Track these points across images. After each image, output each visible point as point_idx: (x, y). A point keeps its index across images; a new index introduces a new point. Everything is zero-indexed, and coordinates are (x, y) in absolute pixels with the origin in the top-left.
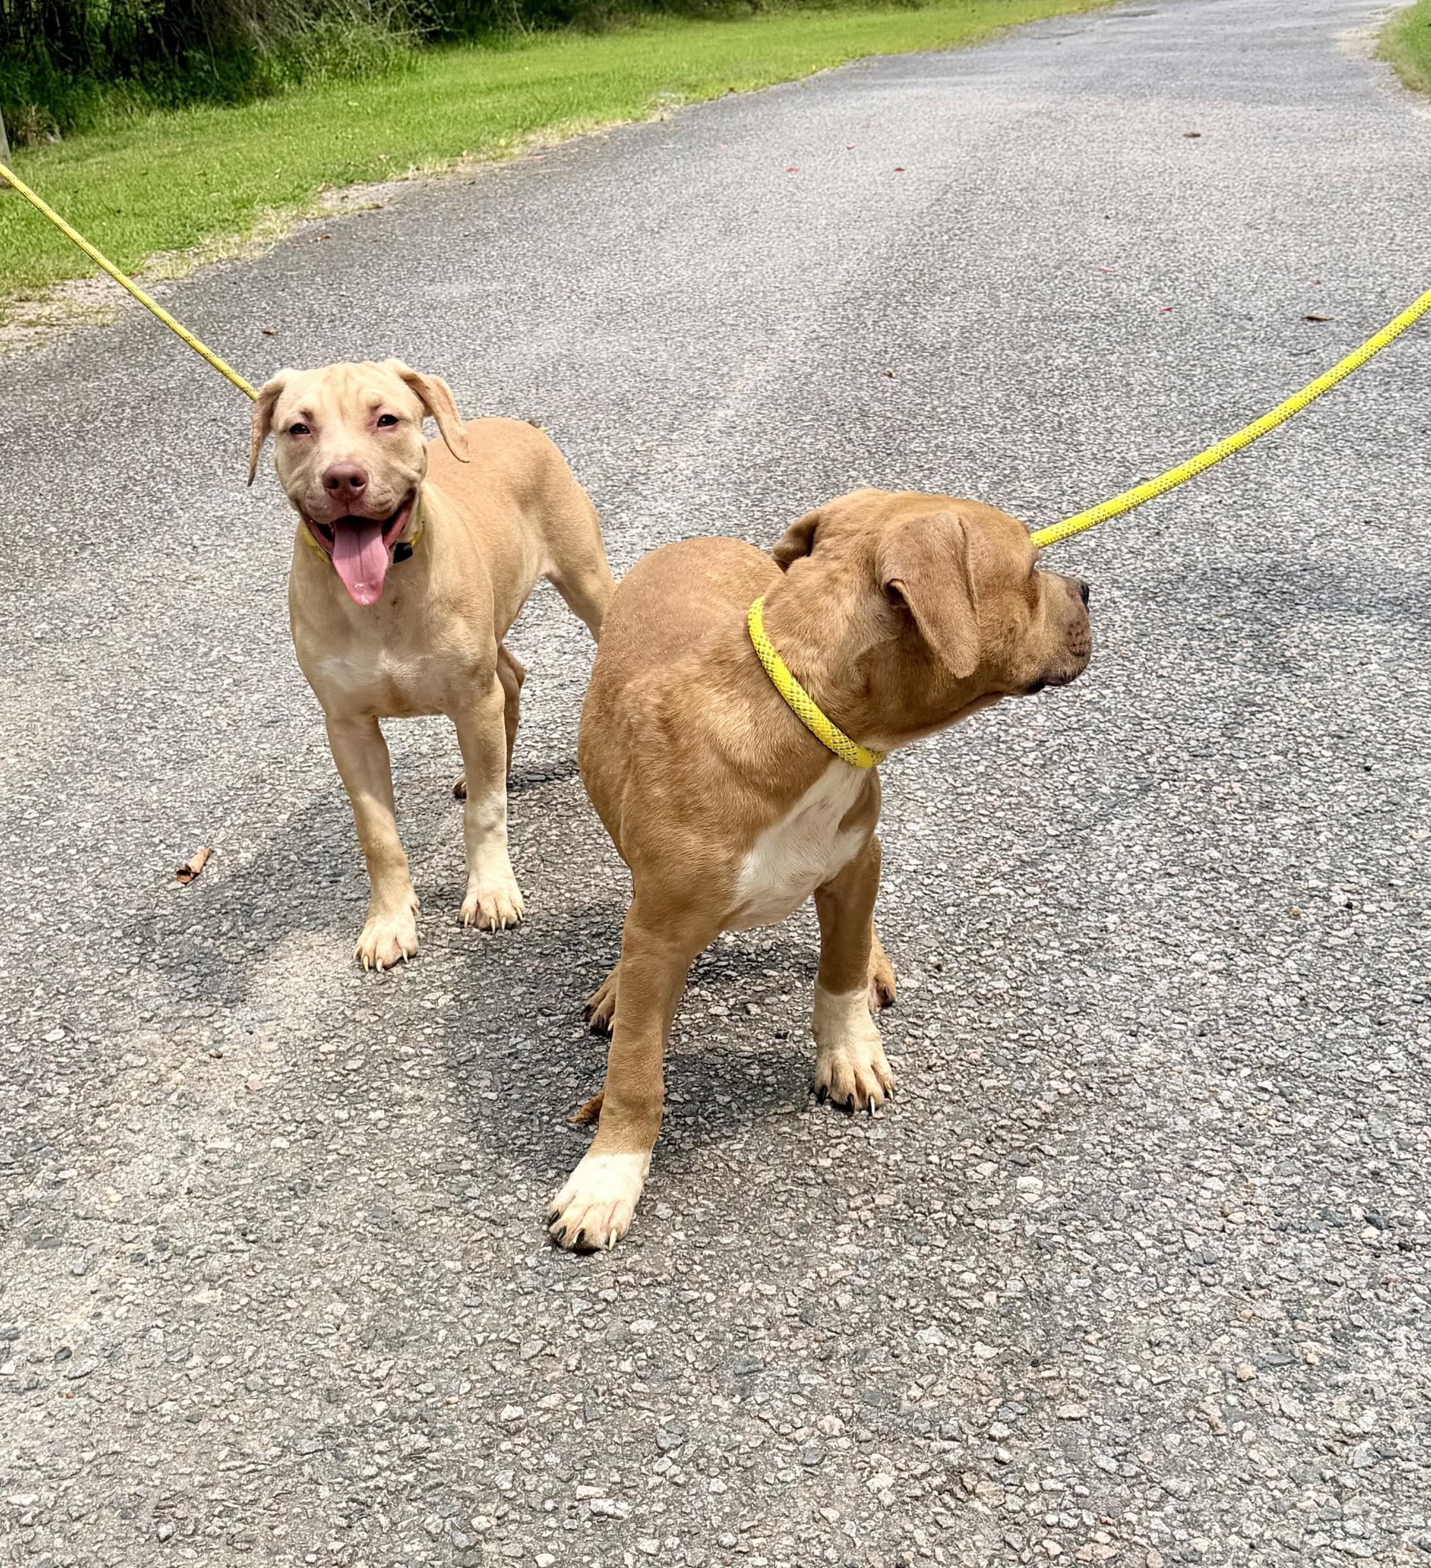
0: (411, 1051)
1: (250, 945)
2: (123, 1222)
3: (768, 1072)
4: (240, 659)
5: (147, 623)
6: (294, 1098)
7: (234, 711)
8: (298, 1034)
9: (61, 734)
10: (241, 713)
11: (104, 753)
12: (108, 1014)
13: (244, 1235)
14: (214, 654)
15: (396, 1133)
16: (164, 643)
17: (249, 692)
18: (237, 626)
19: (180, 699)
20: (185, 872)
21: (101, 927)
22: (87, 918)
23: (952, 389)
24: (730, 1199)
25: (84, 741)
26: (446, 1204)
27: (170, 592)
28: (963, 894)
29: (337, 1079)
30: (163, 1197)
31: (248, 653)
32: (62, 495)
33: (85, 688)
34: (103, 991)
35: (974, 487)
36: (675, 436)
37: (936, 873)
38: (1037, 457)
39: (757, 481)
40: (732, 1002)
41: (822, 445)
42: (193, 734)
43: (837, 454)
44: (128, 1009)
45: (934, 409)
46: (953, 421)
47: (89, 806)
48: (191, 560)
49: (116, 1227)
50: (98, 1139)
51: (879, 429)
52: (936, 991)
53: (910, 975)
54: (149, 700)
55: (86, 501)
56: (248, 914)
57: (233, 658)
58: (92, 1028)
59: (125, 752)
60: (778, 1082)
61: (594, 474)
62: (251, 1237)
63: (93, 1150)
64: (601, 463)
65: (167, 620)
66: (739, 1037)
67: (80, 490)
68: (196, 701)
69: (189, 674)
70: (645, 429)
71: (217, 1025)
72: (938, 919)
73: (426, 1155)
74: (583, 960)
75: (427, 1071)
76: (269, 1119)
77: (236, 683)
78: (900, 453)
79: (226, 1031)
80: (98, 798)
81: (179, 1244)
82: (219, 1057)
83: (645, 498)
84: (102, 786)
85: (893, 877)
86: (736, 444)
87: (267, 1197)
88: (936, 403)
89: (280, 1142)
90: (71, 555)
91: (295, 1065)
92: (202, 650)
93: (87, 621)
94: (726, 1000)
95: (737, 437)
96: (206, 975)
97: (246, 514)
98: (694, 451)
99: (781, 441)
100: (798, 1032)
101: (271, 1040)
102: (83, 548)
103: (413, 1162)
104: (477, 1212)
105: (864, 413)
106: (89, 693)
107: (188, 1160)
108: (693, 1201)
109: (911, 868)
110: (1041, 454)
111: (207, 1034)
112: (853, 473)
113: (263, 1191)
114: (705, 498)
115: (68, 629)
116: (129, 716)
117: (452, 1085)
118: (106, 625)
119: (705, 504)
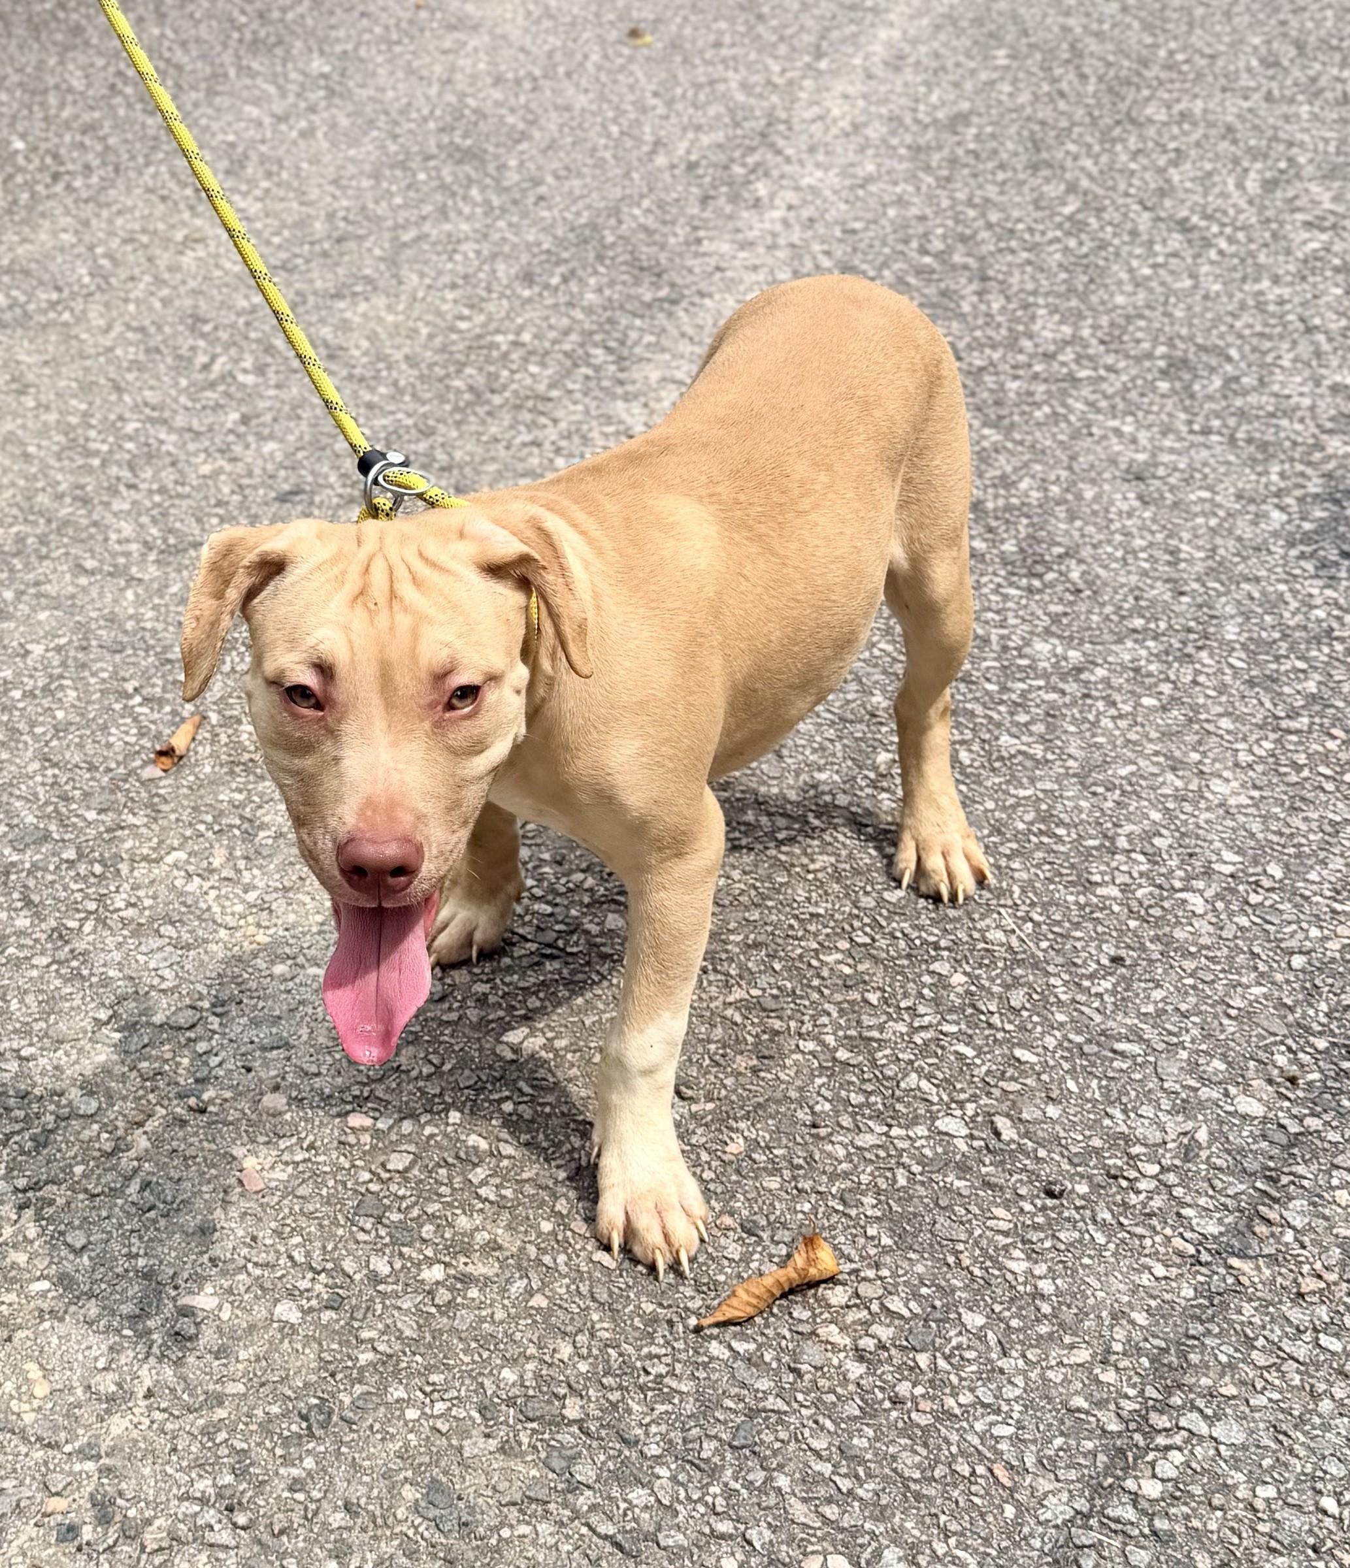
0: (483, 1145)
1: (252, 896)
2: (49, 1445)
3: (1041, 1269)
4: (250, 379)
5: (132, 307)
6: (309, 1216)
7: (240, 468)
8: (317, 1082)
9: (13, 484)
10: (250, 474)
11: (66, 523)
12: (50, 1005)
13: (230, 1509)
14: (217, 368)
15: (462, 1321)
16: (152, 344)
17: (261, 438)
18: (248, 324)
19: (170, 441)
20: (167, 753)
21: (46, 837)
22: (30, 819)
23: (1191, 25)
24: (1002, 1551)
25: (43, 499)
26: (542, 1494)
27: (164, 259)
28: (1314, 932)
29: (374, 1187)
30: (111, 1399)
31: (260, 370)
32: (35, 91)
33: (47, 408)
34: (45, 961)
35: (1240, 186)
36: (823, 65)
37: (1266, 883)
38: (1321, 146)
39: (940, 148)
40: (970, 1108)
41: (1024, 98)
42: (185, 503)
43: (1046, 112)
44: (77, 1002)
45: (1171, 53)
46: (1200, 76)
47: (43, 616)
48: (192, 208)
49: (39, 1455)
50: (21, 1258)
51: (1101, 79)
52: (1294, 1128)
53: (1247, 1089)
54: (130, 438)
55: (62, 105)
56: (248, 836)
57: (241, 378)
58: (25, 1031)
59: (95, 524)
60: (1059, 1293)
61: (718, 117)
62: (241, 1520)
63: (14, 1280)
64: (726, 97)
65: (157, 305)
66: (987, 1185)
67: (57, 87)
68: (191, 447)
69: (183, 399)
70: (782, 49)
71: (202, 1047)
72: (1279, 977)
73: (509, 1375)
74: (738, 994)
75: (508, 1193)
76: (271, 1258)
77: (245, 420)
78: (1133, 121)
79: (214, 1061)
80: (55, 603)
81: (132, 1513)
82: (203, 1111)
83: (788, 160)
84: (62, 583)
85: (1200, 884)
86: (906, 84)
87: (267, 1426)
88: (1173, 45)
89: (287, 1311)
90: (39, 188)
91: (311, 1147)
92: (202, 359)
93: (55, 296)
94: (961, 1104)
95: (908, 75)
96: (188, 947)
97: (263, 141)
98: (851, 90)
99: (968, 86)
100: (1083, 1188)
101: (276, 1088)
102: (56, 177)
103: (490, 1388)
104: (594, 1519)
105: (1077, 53)
106: (52, 417)
107: (151, 1323)
108: (941, 1548)
109: (1228, 869)
110: (1326, 141)
111: (186, 1061)
112: (1072, 148)
113: (259, 1412)
114: (871, 168)
115: (32, 307)
116: (104, 463)
117: (546, 1226)
118: (78, 305)
119: (869, 179)
